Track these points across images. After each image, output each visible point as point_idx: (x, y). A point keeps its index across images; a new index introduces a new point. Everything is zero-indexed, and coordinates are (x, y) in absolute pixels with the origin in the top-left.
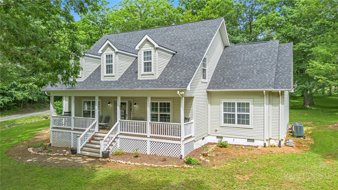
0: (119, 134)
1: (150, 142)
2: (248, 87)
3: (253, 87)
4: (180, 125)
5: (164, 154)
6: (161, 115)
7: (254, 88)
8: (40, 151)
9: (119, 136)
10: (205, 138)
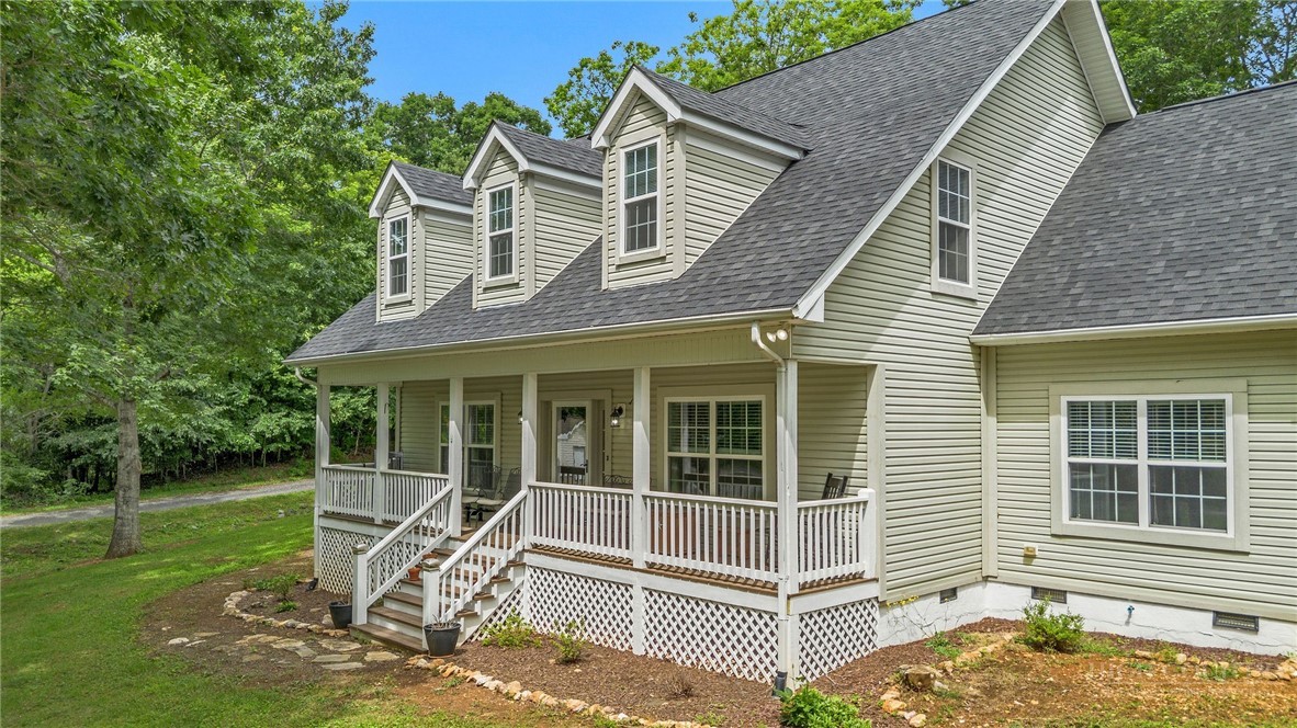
0: (530, 548)
1: (647, 593)
2: (1215, 306)
3: (1243, 305)
4: (775, 510)
5: (703, 660)
6: (722, 464)
7: (1252, 311)
8: (253, 607)
9: (527, 558)
10: (960, 594)
